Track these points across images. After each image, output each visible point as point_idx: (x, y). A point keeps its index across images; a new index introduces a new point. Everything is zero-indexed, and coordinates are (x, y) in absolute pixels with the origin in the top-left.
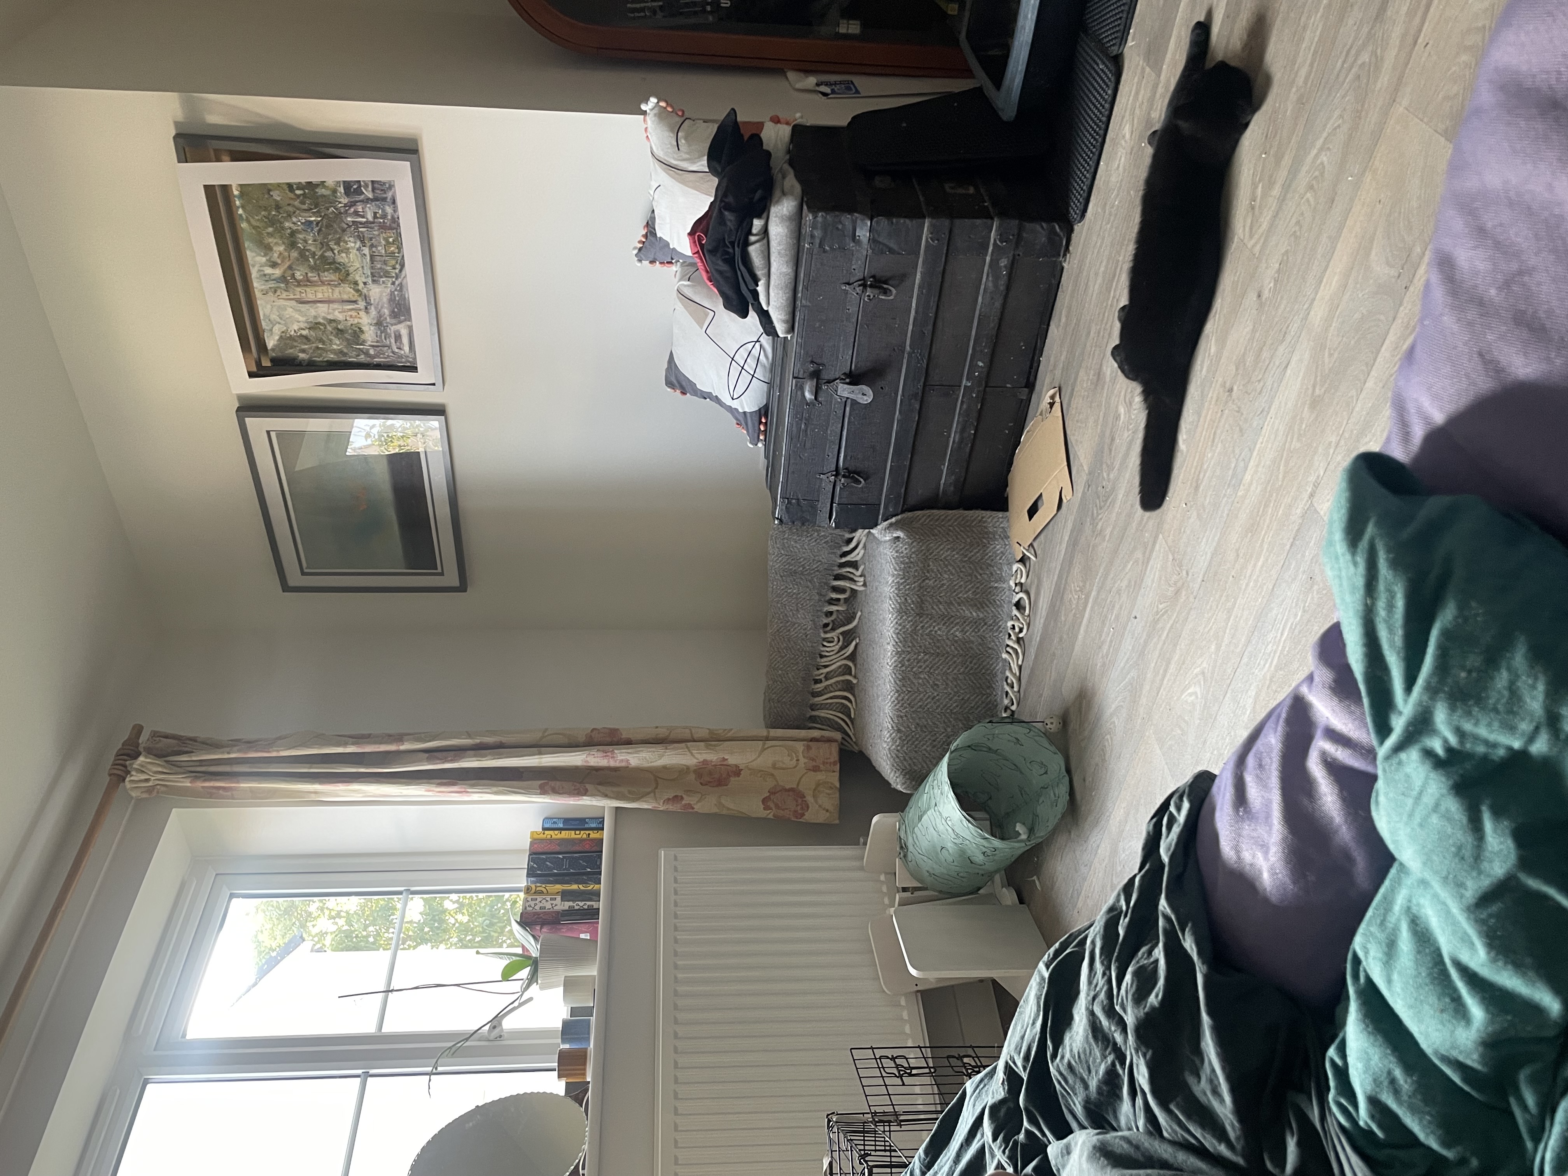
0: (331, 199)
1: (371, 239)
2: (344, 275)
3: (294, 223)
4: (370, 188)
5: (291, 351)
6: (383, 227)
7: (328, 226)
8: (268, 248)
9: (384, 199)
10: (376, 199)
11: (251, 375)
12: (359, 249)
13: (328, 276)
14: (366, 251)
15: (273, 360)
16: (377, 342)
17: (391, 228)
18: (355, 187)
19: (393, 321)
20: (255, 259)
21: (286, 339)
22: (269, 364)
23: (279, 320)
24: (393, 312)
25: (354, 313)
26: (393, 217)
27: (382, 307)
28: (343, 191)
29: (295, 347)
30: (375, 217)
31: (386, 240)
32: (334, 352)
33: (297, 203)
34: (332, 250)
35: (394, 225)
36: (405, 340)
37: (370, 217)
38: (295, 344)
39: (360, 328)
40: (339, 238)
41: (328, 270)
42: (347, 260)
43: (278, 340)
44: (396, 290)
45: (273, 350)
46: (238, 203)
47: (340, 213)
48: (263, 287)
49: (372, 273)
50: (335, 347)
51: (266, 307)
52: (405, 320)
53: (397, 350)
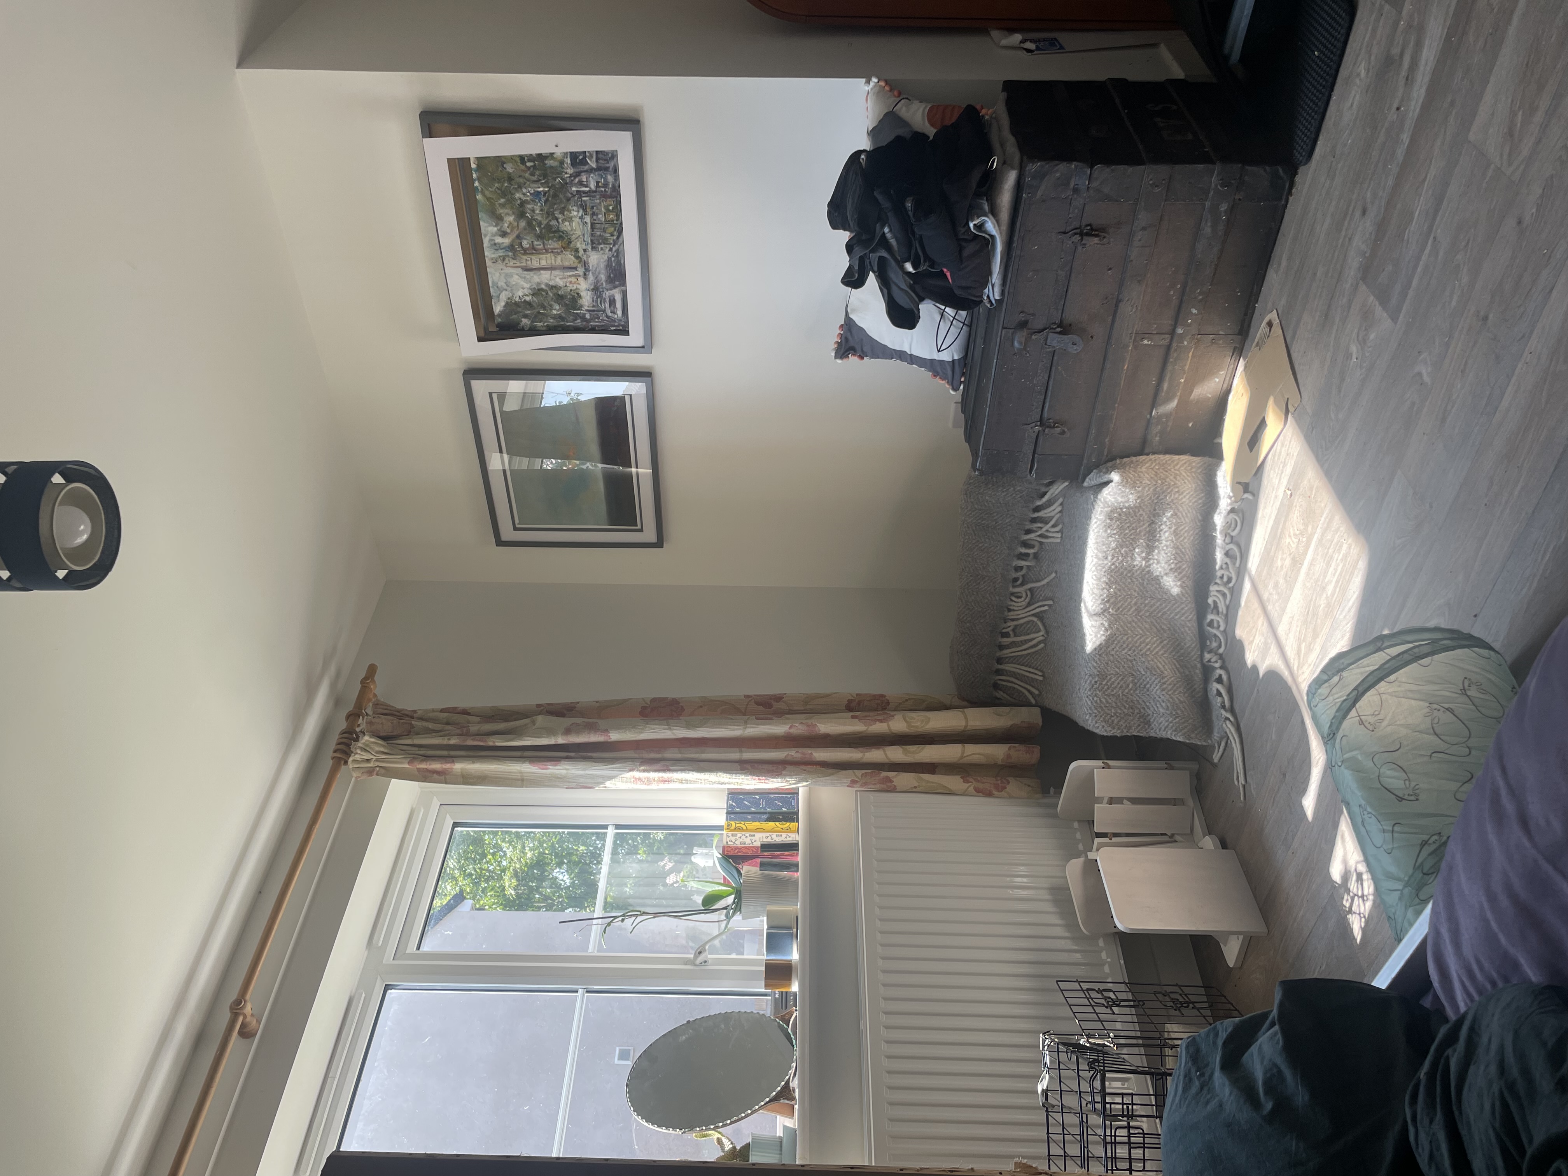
0: (558, 171)
1: (592, 208)
2: (566, 241)
3: (524, 194)
4: (594, 159)
5: (515, 316)
6: (604, 196)
7: (555, 196)
8: (499, 219)
9: (607, 169)
10: (599, 169)
11: (480, 340)
12: (581, 218)
13: (552, 244)
14: (588, 219)
15: (499, 325)
16: (593, 306)
17: (611, 197)
18: (581, 157)
19: (608, 286)
20: (488, 229)
21: (512, 306)
22: (496, 329)
23: (505, 287)
24: (609, 277)
25: (573, 279)
26: (613, 185)
27: (599, 273)
28: (569, 162)
29: (519, 312)
30: (597, 186)
31: (607, 208)
32: (554, 317)
33: (527, 175)
34: (557, 219)
35: (615, 193)
36: (619, 304)
37: (593, 186)
38: (519, 310)
39: (578, 294)
40: (564, 208)
41: (552, 238)
42: (569, 228)
43: (505, 306)
44: (613, 256)
45: (499, 315)
46: (474, 176)
47: (567, 183)
48: (493, 256)
49: (592, 241)
50: (555, 312)
51: (496, 275)
52: (620, 285)
53: (610, 315)
